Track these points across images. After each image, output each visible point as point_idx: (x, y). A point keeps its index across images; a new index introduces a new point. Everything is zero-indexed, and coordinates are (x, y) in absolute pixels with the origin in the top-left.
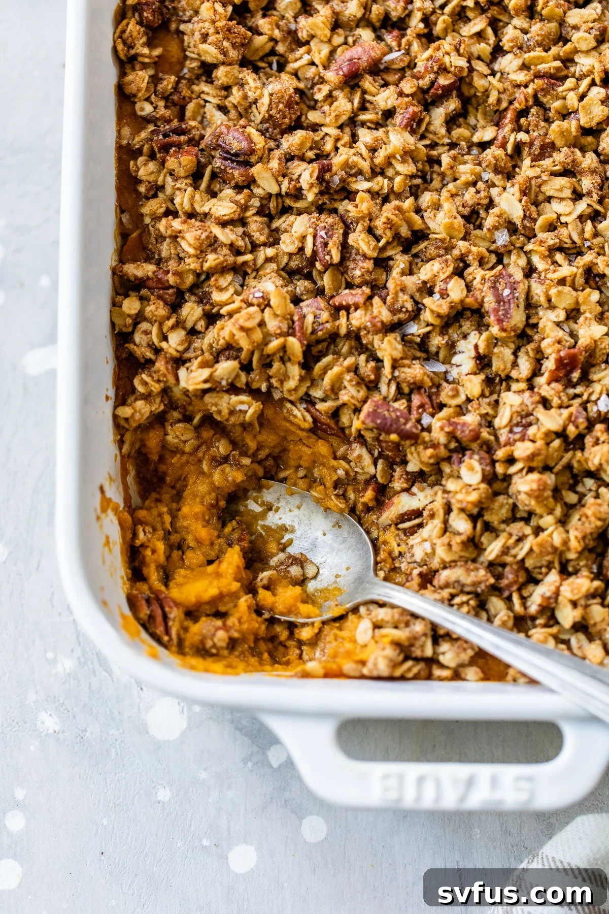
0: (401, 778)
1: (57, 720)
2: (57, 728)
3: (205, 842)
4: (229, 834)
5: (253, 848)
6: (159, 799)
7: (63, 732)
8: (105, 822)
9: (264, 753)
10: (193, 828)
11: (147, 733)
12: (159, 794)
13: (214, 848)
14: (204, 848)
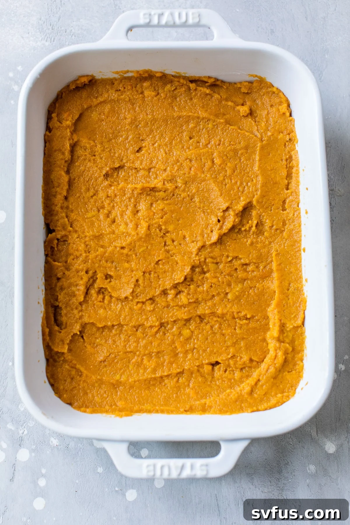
0: (154, 466)
1: (57, 440)
2: (58, 444)
3: (117, 489)
4: (126, 485)
5: (135, 491)
6: (98, 472)
7: (60, 445)
8: (77, 482)
9: (139, 452)
10: (112, 483)
11: (93, 445)
12: (98, 470)
13: (120, 491)
14: (116, 491)
